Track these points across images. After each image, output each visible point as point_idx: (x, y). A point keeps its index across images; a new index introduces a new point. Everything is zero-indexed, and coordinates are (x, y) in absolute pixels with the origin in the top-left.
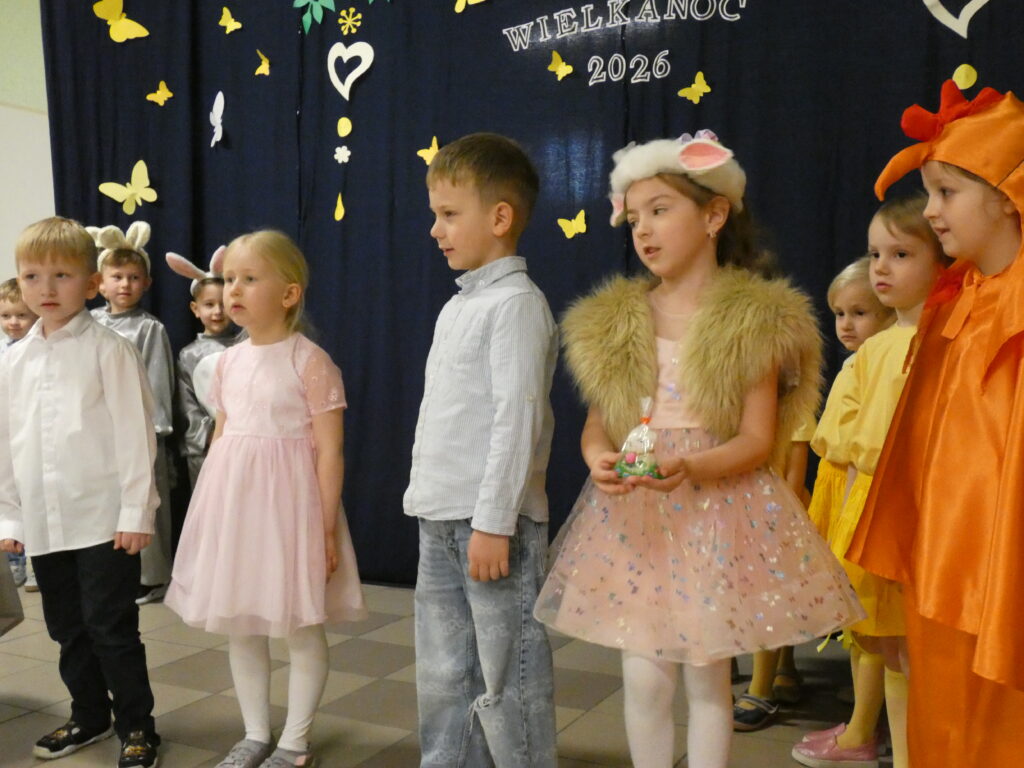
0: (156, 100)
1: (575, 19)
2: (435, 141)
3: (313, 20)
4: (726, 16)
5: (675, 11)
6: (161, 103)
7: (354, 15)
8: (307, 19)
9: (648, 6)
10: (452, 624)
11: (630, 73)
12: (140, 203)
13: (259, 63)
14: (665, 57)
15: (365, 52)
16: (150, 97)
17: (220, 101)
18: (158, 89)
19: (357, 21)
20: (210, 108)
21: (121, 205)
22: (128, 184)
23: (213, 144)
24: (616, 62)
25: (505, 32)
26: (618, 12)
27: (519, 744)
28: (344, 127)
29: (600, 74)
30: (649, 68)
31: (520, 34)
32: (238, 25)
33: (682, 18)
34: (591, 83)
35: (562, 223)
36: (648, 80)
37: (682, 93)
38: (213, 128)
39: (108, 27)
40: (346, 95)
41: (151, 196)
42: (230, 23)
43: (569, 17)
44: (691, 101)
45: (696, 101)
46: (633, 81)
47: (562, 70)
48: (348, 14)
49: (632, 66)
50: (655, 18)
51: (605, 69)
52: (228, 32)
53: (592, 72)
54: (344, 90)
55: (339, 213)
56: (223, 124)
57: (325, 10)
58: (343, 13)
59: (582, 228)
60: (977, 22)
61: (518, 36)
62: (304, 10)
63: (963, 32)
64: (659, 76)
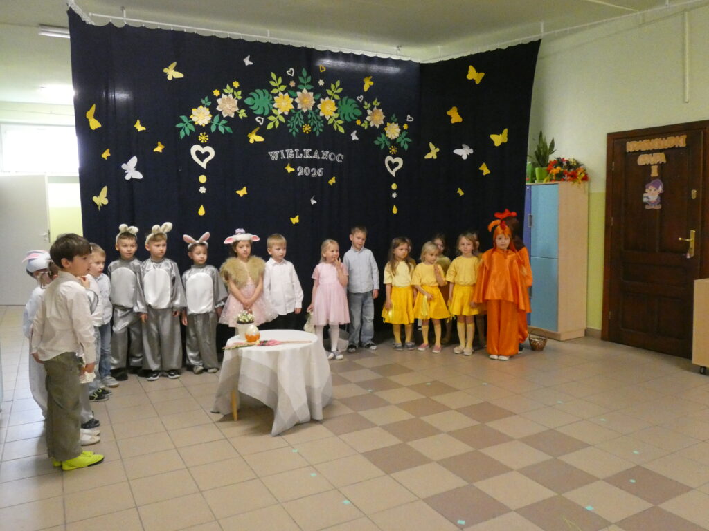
2: (244, 187)
3: (185, 133)
4: (338, 161)
5: (324, 157)
6: (106, 158)
7: (206, 135)
8: (182, 134)
11: (311, 173)
12: (103, 205)
14: (322, 170)
15: (211, 151)
16: (103, 155)
18: (105, 152)
19: (207, 138)
22: (100, 196)
23: (128, 179)
24: (307, 169)
25: (269, 153)
26: (307, 154)
28: (203, 179)
30: (317, 173)
32: (144, 129)
33: (326, 159)
34: (298, 175)
35: (291, 219)
36: (317, 177)
37: (328, 182)
38: (125, 171)
39: (89, 122)
40: (204, 167)
41: (107, 201)
42: (140, 127)
43: (291, 152)
44: (330, 184)
45: (332, 184)
46: (312, 176)
47: (290, 169)
48: (203, 135)
49: (312, 171)
50: (318, 157)
51: (303, 171)
52: (139, 131)
53: (299, 171)
54: (203, 164)
55: (202, 212)
58: (201, 134)
59: (298, 221)
60: (397, 173)
61: (274, 156)
62: (181, 129)
63: (394, 175)
64: (320, 175)
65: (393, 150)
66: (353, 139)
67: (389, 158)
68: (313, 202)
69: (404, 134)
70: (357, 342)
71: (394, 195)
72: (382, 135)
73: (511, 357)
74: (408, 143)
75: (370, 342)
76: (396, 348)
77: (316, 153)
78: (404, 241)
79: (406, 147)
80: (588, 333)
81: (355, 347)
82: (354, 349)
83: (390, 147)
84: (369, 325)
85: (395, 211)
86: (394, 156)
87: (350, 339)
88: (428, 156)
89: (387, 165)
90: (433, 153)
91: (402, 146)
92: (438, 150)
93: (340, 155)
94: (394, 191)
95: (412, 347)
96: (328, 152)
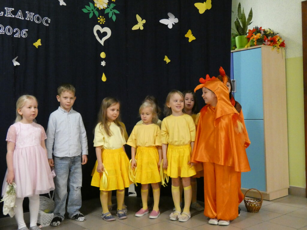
4: (45, 24)
5: (29, 18)
9: (20, 14)
11: (14, 34)
14: (26, 31)
24: (9, 29)
26: (9, 12)
33: (31, 20)
37: (34, 44)
45: (37, 47)
46: (15, 36)
49: (15, 31)
50: (22, 18)
51: (4, 30)
60: (105, 42)
63: (103, 44)
64: (24, 37)
65: (102, 20)
66: (61, 4)
67: (97, 28)
68: (16, 63)
69: (112, 6)
70: (63, 213)
71: (103, 63)
72: (91, 4)
73: (231, 221)
74: (115, 14)
75: (78, 213)
76: (106, 218)
77: (20, 13)
78: (116, 101)
79: (114, 18)
80: (292, 192)
81: (60, 220)
82: (59, 222)
83: (99, 17)
84: (76, 194)
85: (104, 79)
86: (103, 26)
87: (55, 211)
88: (135, 28)
89: (96, 34)
90: (140, 24)
91: (110, 17)
92: (144, 21)
93: (47, 18)
94: (102, 60)
95: (124, 215)
96: (34, 14)
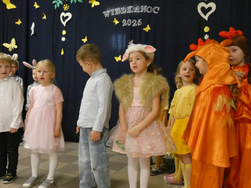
0: (18, 24)
1: (120, 11)
2: (86, 37)
3: (57, 6)
4: (155, 12)
5: (143, 10)
6: (19, 24)
7: (67, 6)
8: (55, 6)
9: (137, 9)
10: (87, 150)
11: (132, 24)
12: (13, 49)
13: (43, 16)
14: (140, 21)
15: (70, 15)
16: (16, 23)
17: (33, 25)
18: (18, 21)
19: (68, 7)
20: (31, 26)
21: (8, 49)
22: (10, 44)
23: (31, 35)
24: (129, 21)
25: (103, 12)
26: (130, 10)
27: (102, 178)
28: (64, 32)
29: (125, 24)
30: (137, 23)
31: (107, 13)
32: (39, 7)
33: (145, 12)
34: (123, 26)
35: (116, 58)
36: (136, 26)
37: (144, 29)
38: (32, 31)
39: (6, 5)
40: (65, 25)
41: (16, 47)
42: (36, 6)
43: (118, 10)
44: (146, 31)
45: (147, 31)
46: (133, 26)
47: (117, 22)
48: (66, 6)
49: (133, 22)
50: (138, 11)
51: (126, 22)
52: (36, 8)
53: (124, 23)
54: (64, 24)
55: (62, 53)
56: (34, 30)
57: (60, 4)
58: (64, 5)
59: (120, 60)
60: (210, 16)
61: (106, 14)
62: (55, 4)
63: (207, 19)
64: (139, 25)
67: (201, 5)
71: (206, 37)
86: (207, 2)
89: (199, 11)
93: (156, 7)
94: (207, 33)
96: (146, 6)
